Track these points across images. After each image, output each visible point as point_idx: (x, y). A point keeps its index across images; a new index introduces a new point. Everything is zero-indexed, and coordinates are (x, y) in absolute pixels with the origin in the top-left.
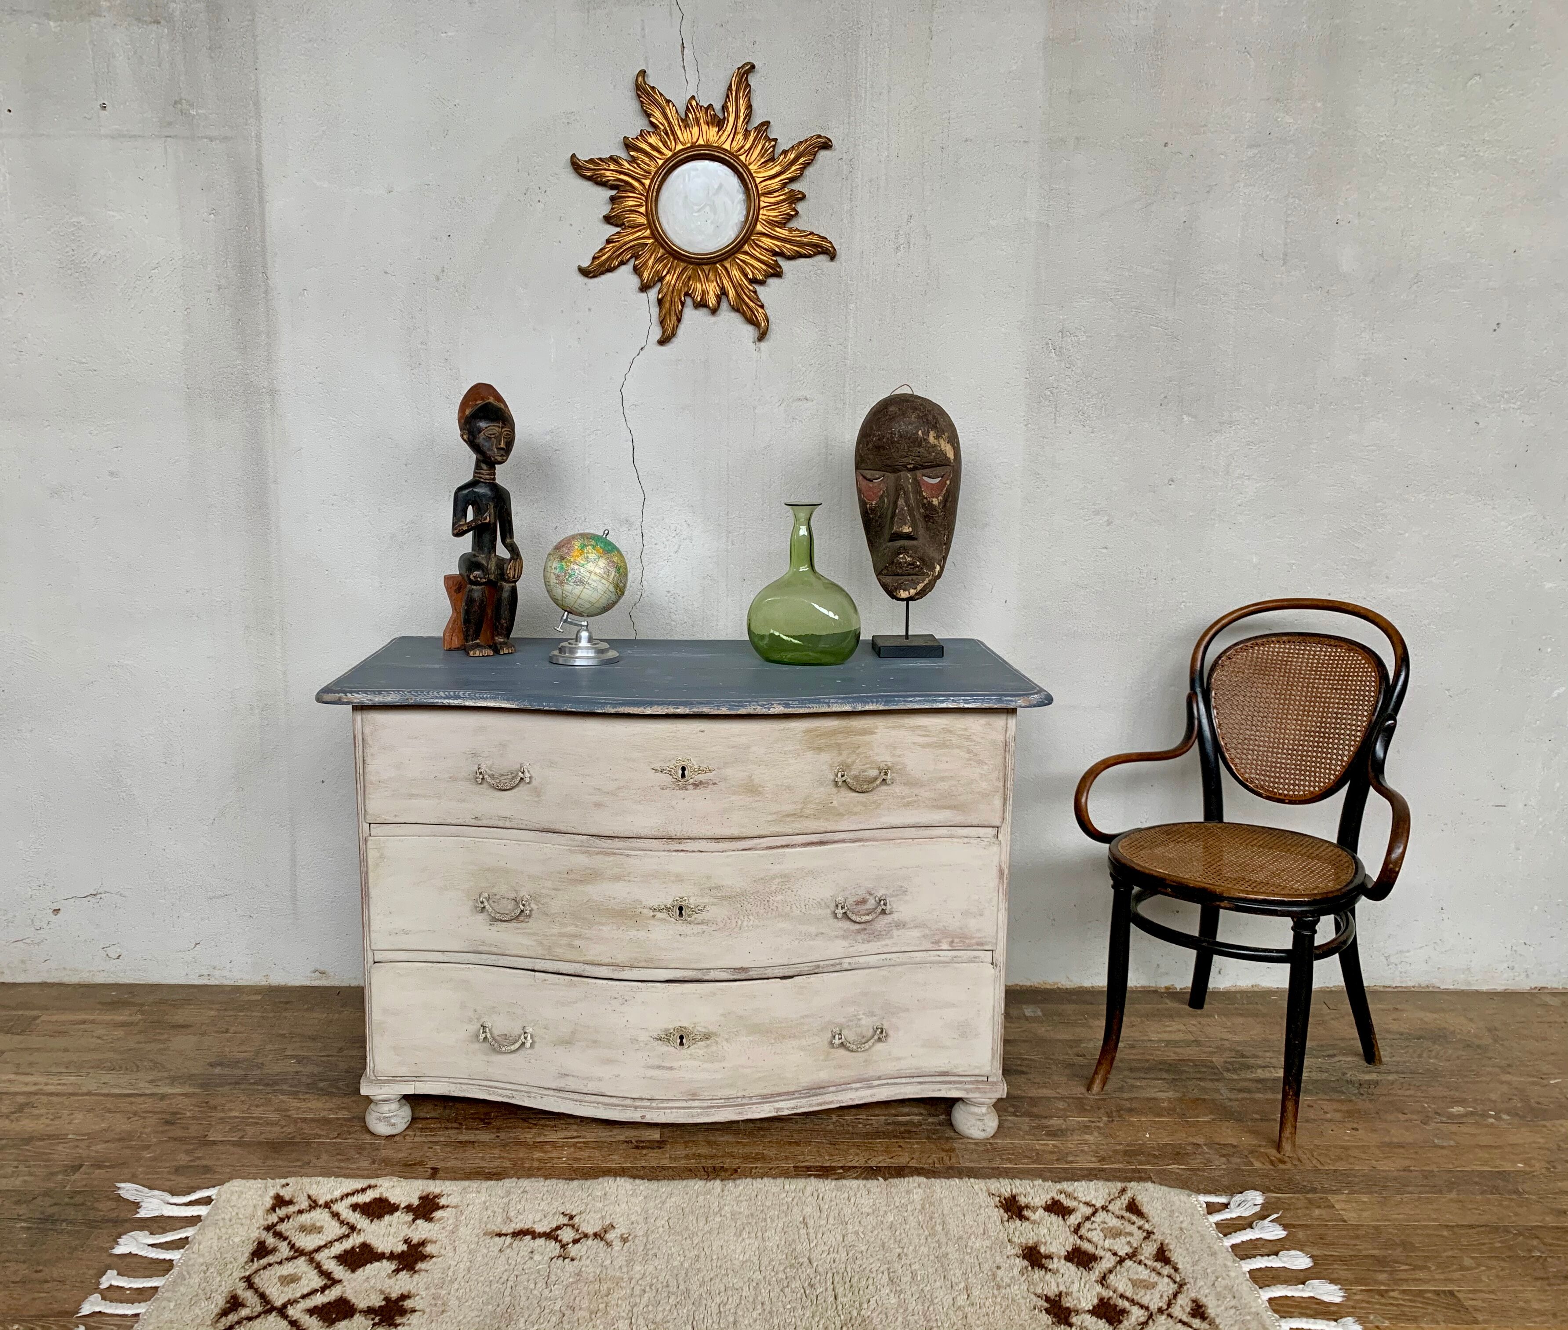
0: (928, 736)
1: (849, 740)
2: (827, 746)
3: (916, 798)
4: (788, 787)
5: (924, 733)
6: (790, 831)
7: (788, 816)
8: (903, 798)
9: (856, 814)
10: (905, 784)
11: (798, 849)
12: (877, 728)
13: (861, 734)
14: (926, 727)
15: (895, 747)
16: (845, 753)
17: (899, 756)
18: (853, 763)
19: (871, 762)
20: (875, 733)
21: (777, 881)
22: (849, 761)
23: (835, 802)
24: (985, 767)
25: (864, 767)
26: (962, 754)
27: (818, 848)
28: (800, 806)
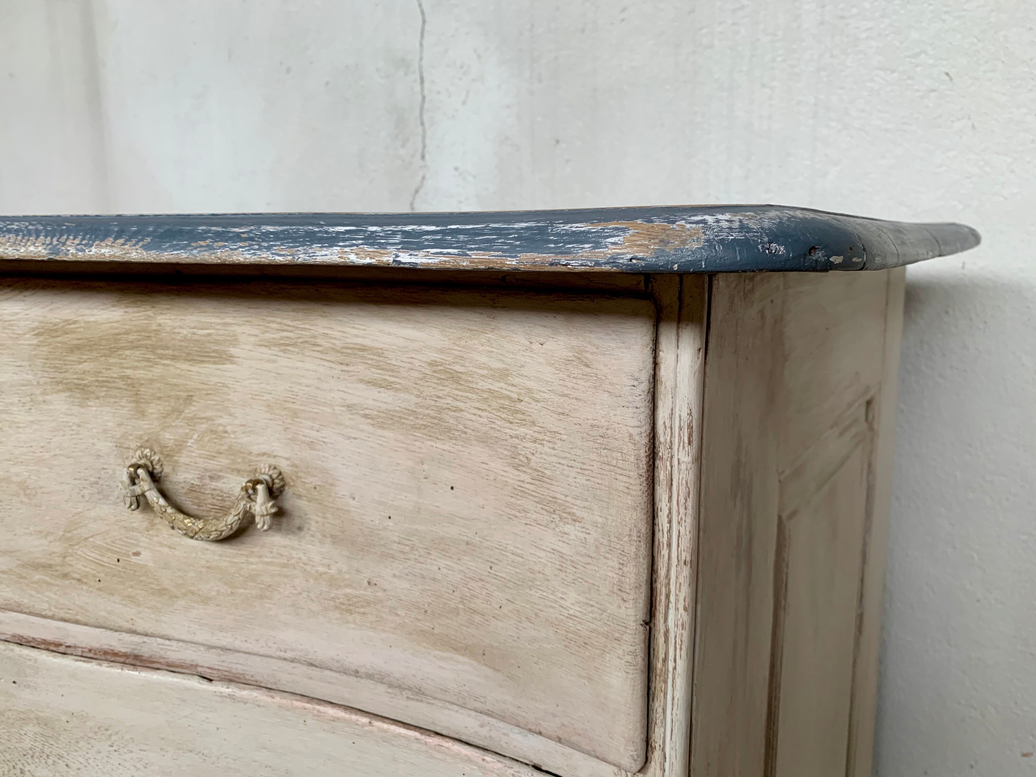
0: (388, 386)
1: (158, 371)
2: (102, 384)
3: (369, 593)
4: (24, 487)
5: (374, 374)
6: (43, 607)
7: (37, 566)
8: (333, 582)
9: (205, 600)
10: (335, 540)
11: (67, 662)
12: (234, 341)
13: (190, 359)
14: (379, 353)
15: (295, 414)
16: (153, 409)
17: (311, 445)
18: (180, 446)
19: (231, 451)
20: (230, 359)
21: (31, 729)
22: (168, 437)
23: (146, 557)
24: (572, 530)
25: (212, 465)
26: (496, 465)
27: (116, 671)
28: (58, 547)
